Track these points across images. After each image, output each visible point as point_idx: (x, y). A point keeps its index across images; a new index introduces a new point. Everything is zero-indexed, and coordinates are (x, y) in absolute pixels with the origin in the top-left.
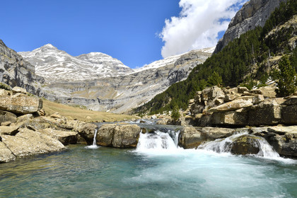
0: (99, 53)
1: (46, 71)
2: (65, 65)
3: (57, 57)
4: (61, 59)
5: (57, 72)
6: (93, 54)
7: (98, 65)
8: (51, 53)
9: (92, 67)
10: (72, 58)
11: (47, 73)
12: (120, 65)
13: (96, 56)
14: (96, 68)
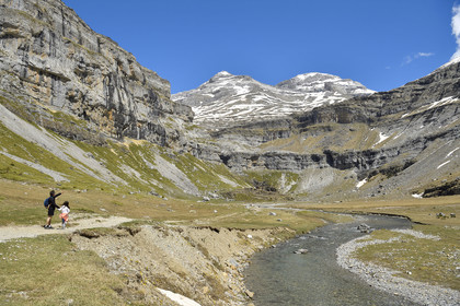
0: (312, 74)
1: (214, 112)
2: (249, 99)
3: (236, 87)
4: (243, 91)
5: (235, 111)
6: (302, 77)
7: (313, 95)
8: (225, 83)
9: (301, 98)
10: (262, 86)
11: (217, 116)
12: (359, 91)
13: (306, 80)
14: (312, 99)
